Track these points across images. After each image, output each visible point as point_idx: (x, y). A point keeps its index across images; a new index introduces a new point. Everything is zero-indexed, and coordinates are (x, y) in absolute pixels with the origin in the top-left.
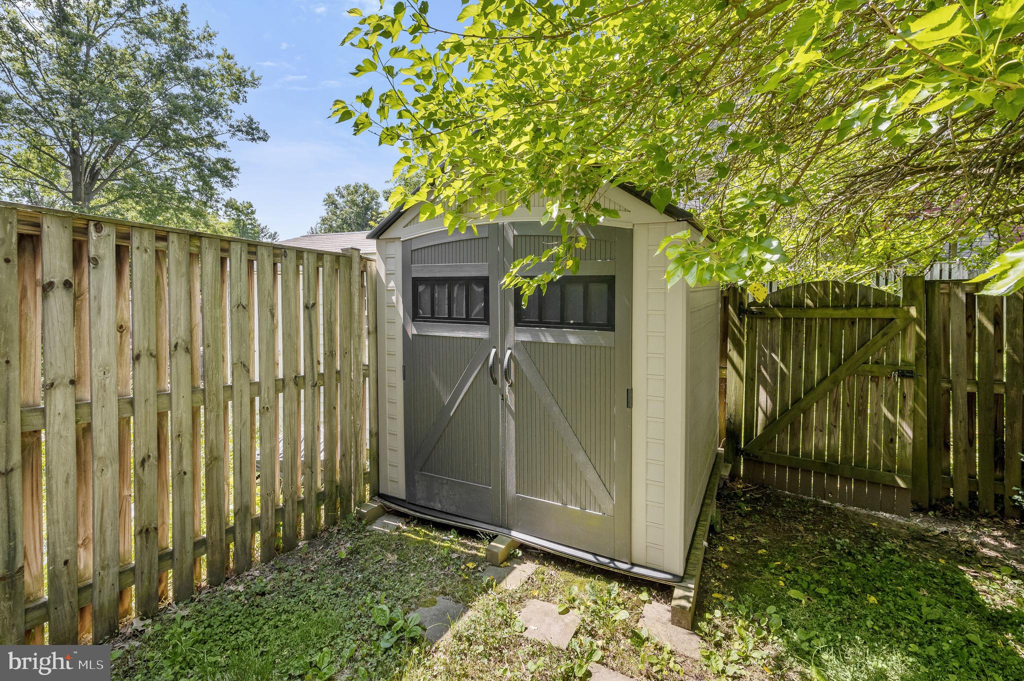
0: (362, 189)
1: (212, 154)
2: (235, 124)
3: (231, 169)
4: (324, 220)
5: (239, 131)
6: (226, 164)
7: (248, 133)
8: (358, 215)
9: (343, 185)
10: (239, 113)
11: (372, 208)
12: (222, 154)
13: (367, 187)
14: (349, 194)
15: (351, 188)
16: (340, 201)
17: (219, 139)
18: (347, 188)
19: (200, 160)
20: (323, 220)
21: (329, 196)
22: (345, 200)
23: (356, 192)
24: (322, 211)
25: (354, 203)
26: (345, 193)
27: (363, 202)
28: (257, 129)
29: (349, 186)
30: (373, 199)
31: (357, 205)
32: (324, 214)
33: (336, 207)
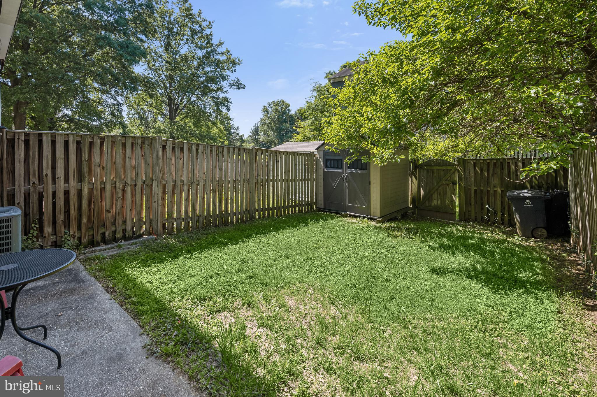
0: (281, 103)
1: (221, 95)
2: (232, 82)
3: (228, 102)
4: (262, 120)
5: (234, 85)
6: (226, 99)
7: (237, 86)
8: (279, 116)
9: (271, 101)
10: (233, 77)
11: (286, 113)
12: (225, 95)
13: (283, 102)
14: (274, 106)
15: (276, 103)
16: (270, 110)
17: (225, 90)
18: (273, 103)
19: (217, 98)
20: (261, 120)
21: (264, 107)
22: (272, 109)
23: (278, 104)
24: (261, 115)
25: (277, 110)
26: (272, 105)
27: (281, 110)
28: (240, 83)
29: (274, 102)
30: (286, 107)
31: (279, 112)
32: (262, 117)
33: (268, 113)
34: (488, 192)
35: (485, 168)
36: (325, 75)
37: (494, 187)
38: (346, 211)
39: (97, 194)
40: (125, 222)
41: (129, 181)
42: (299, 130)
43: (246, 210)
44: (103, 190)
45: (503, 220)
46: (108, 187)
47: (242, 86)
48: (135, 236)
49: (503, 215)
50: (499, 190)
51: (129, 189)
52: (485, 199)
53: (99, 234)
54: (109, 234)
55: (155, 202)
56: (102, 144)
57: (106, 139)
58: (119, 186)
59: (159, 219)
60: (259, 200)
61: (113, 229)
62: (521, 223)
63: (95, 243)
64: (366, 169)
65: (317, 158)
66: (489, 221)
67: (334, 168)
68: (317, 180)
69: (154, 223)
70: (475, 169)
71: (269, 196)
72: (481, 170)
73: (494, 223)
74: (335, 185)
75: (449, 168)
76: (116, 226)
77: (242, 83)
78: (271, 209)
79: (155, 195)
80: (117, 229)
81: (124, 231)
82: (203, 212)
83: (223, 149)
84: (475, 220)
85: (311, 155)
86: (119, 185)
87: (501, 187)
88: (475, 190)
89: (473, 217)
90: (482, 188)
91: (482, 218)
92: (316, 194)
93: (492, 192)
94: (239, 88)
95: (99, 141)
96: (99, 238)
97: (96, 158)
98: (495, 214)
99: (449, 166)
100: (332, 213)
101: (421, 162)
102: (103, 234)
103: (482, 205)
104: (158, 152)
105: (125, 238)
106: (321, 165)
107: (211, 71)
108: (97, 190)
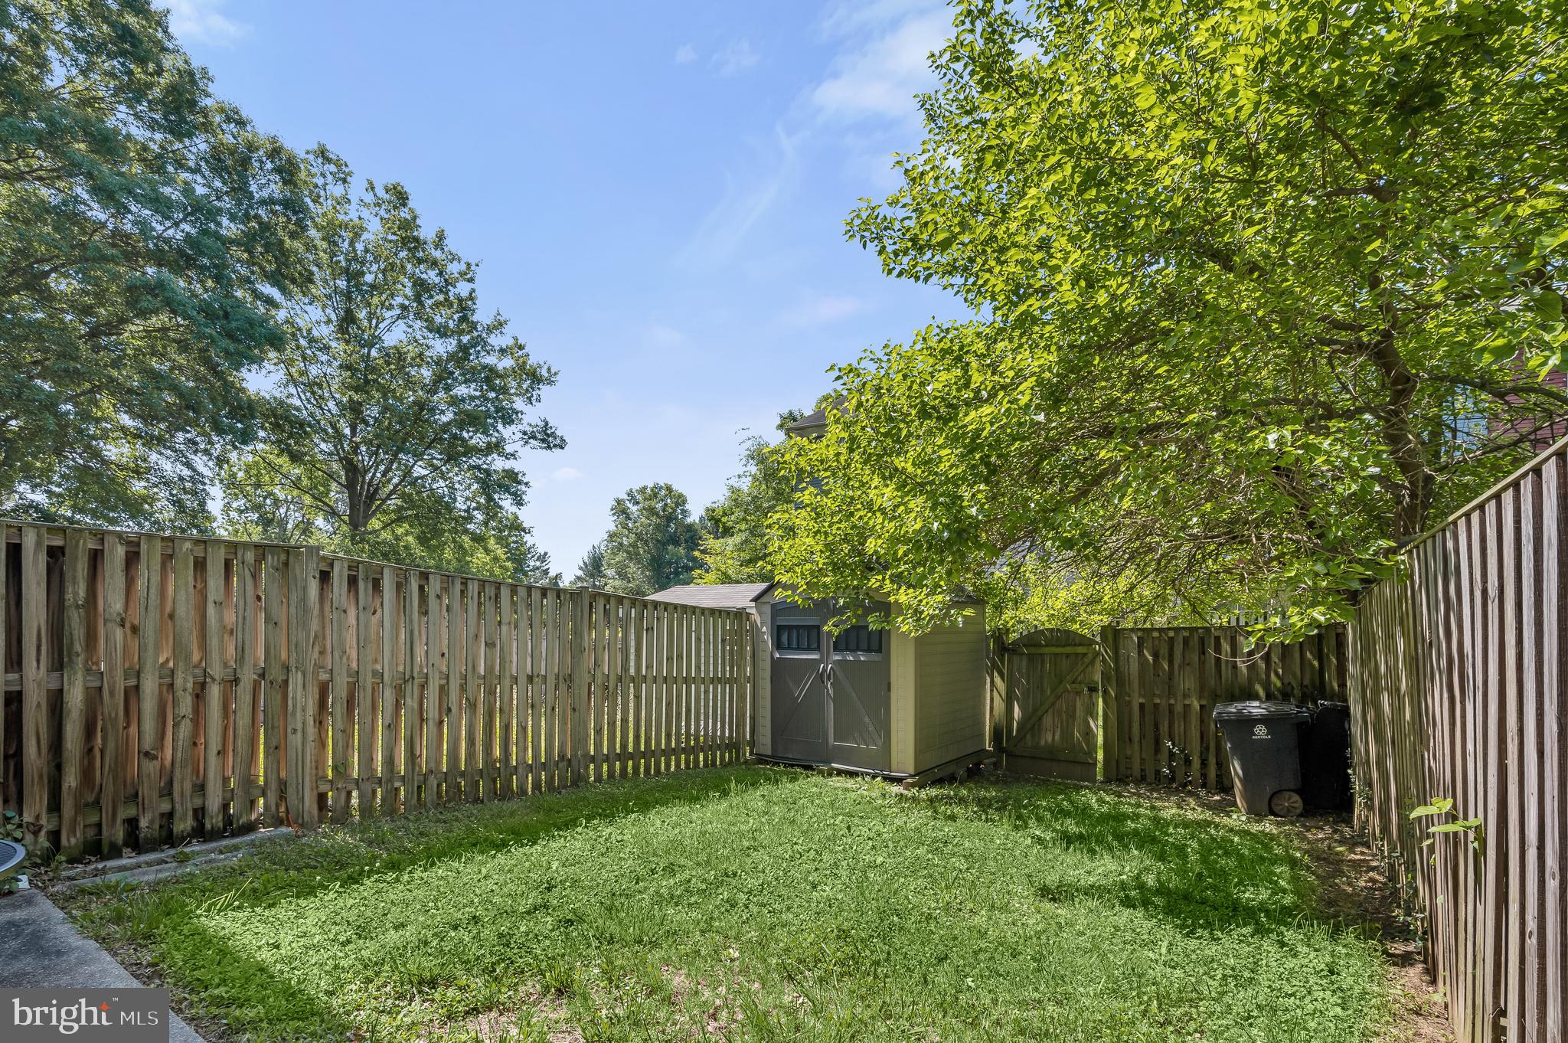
0: (663, 492)
1: (499, 464)
2: (529, 429)
3: (519, 483)
4: (612, 536)
5: (534, 438)
6: (512, 476)
7: (543, 441)
8: (657, 527)
9: (636, 487)
10: (532, 416)
11: (676, 518)
12: (509, 464)
13: (669, 489)
14: (645, 499)
15: (649, 491)
16: (634, 509)
17: (509, 449)
18: (643, 490)
19: (488, 473)
20: (610, 536)
21: (619, 502)
22: (640, 506)
23: (655, 495)
24: (610, 524)
25: (652, 511)
26: (639, 497)
27: (664, 510)
28: (553, 435)
29: (645, 488)
30: (677, 505)
31: (657, 515)
32: (612, 527)
33: (628, 518)
34: (1171, 707)
35: (1164, 651)
36: (778, 421)
37: (1185, 696)
38: (828, 762)
39: (113, 704)
40: (201, 788)
41: (216, 670)
42: (709, 560)
43: (562, 757)
44: (133, 693)
45: (1204, 776)
46: (150, 685)
47: (558, 441)
48: (232, 828)
49: (1204, 763)
50: (1196, 705)
51: (215, 692)
52: (1164, 728)
53: (119, 821)
54: (152, 822)
55: (295, 731)
56: (132, 558)
57: (144, 547)
58: (185, 682)
59: (307, 779)
60: (599, 732)
61: (165, 807)
62: (1245, 781)
63: (106, 849)
64: (879, 650)
65: (754, 625)
66: (1173, 780)
67: (799, 648)
68: (754, 680)
69: (291, 791)
70: (1140, 653)
71: (625, 721)
72: (1156, 655)
73: (1185, 785)
74: (800, 692)
75: (1081, 650)
76: (172, 801)
77: (559, 433)
78: (631, 756)
79: (294, 712)
80: (178, 806)
81: (200, 813)
82: (439, 762)
83: (498, 588)
84: (1142, 780)
85: (740, 615)
86: (185, 680)
87: (1200, 698)
88: (1142, 706)
89: (1137, 772)
90: (1158, 701)
91: (1158, 772)
92: (753, 718)
93: (1179, 708)
94: (549, 447)
95: (121, 551)
96: (120, 834)
97: (112, 599)
98: (1188, 762)
99: (1080, 645)
100: (792, 766)
101: (1013, 636)
102: (132, 823)
103: (1157, 742)
104: (305, 589)
105: (201, 833)
106: (765, 641)
107: (472, 398)
108: (112, 693)
